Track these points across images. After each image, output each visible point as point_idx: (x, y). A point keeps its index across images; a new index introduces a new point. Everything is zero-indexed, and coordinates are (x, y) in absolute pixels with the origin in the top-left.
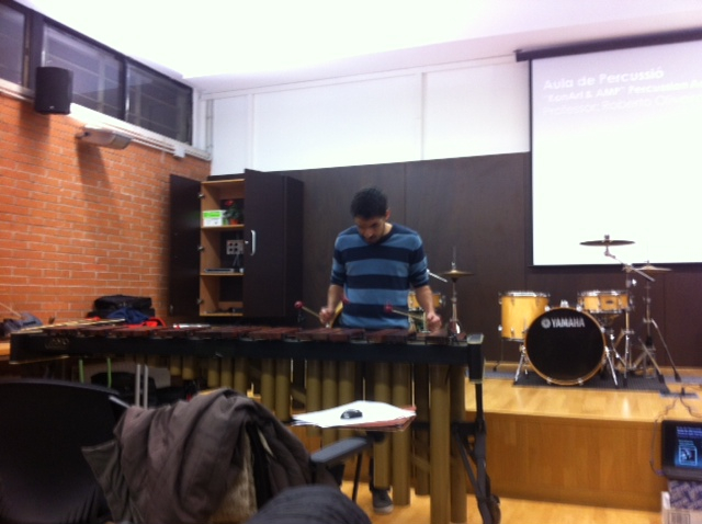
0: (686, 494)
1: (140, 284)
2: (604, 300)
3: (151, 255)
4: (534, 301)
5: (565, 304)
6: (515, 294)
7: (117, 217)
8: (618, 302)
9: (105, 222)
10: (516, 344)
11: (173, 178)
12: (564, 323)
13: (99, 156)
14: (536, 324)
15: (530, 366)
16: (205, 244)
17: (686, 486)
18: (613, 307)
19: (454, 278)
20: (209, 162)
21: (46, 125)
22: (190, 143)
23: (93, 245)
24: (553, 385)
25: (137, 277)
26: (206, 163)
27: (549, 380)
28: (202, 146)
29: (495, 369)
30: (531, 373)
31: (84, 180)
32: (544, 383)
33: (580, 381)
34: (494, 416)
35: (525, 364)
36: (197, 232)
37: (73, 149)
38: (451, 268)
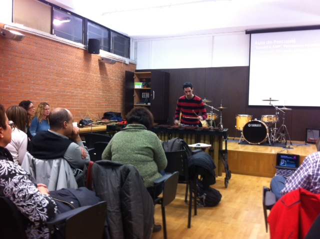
0: (281, 172)
1: (116, 108)
2: (269, 118)
3: (119, 98)
4: (247, 118)
5: (256, 120)
6: (241, 115)
7: (110, 86)
8: (273, 119)
9: (106, 88)
10: (240, 131)
11: (126, 71)
12: (255, 125)
13: (105, 66)
14: (247, 125)
15: (244, 139)
16: (135, 94)
17: (281, 170)
18: (272, 120)
19: (221, 110)
20: (136, 65)
21: (91, 57)
22: (129, 58)
23: (103, 95)
24: (251, 144)
25: (115, 106)
26: (134, 65)
27: (250, 143)
28: (133, 59)
29: (234, 139)
30: (245, 141)
31: (101, 74)
32: (248, 144)
33: (259, 143)
34: (231, 151)
35: (242, 138)
36: (133, 90)
37: (98, 64)
38: (220, 106)
